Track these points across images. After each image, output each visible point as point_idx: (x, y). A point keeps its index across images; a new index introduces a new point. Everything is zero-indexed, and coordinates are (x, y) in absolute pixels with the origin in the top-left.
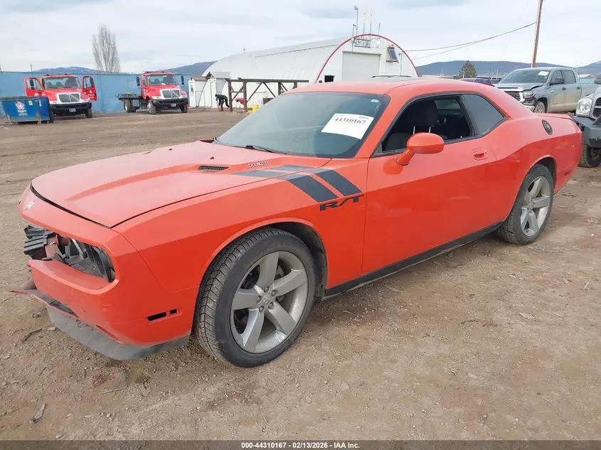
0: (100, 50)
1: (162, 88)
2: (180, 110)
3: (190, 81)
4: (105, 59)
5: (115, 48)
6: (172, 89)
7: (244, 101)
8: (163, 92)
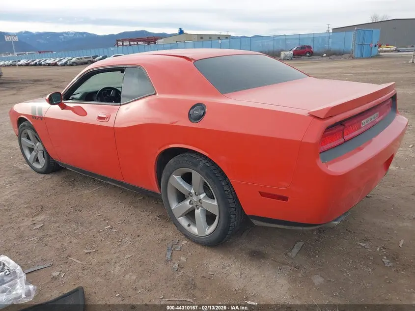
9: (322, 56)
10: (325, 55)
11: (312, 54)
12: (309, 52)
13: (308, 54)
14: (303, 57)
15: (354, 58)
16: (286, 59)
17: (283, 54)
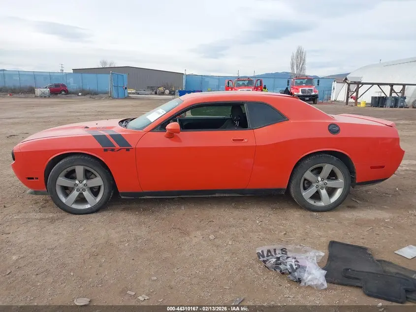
0: (295, 62)
1: (301, 87)
2: (312, 102)
3: (333, 83)
4: (297, 67)
5: (304, 60)
6: (308, 88)
7: (356, 98)
8: (302, 90)
9: (78, 95)
10: (80, 94)
11: (67, 92)
12: (65, 91)
13: (63, 93)
14: (59, 95)
15: (114, 98)
16: (43, 96)
17: (38, 91)
